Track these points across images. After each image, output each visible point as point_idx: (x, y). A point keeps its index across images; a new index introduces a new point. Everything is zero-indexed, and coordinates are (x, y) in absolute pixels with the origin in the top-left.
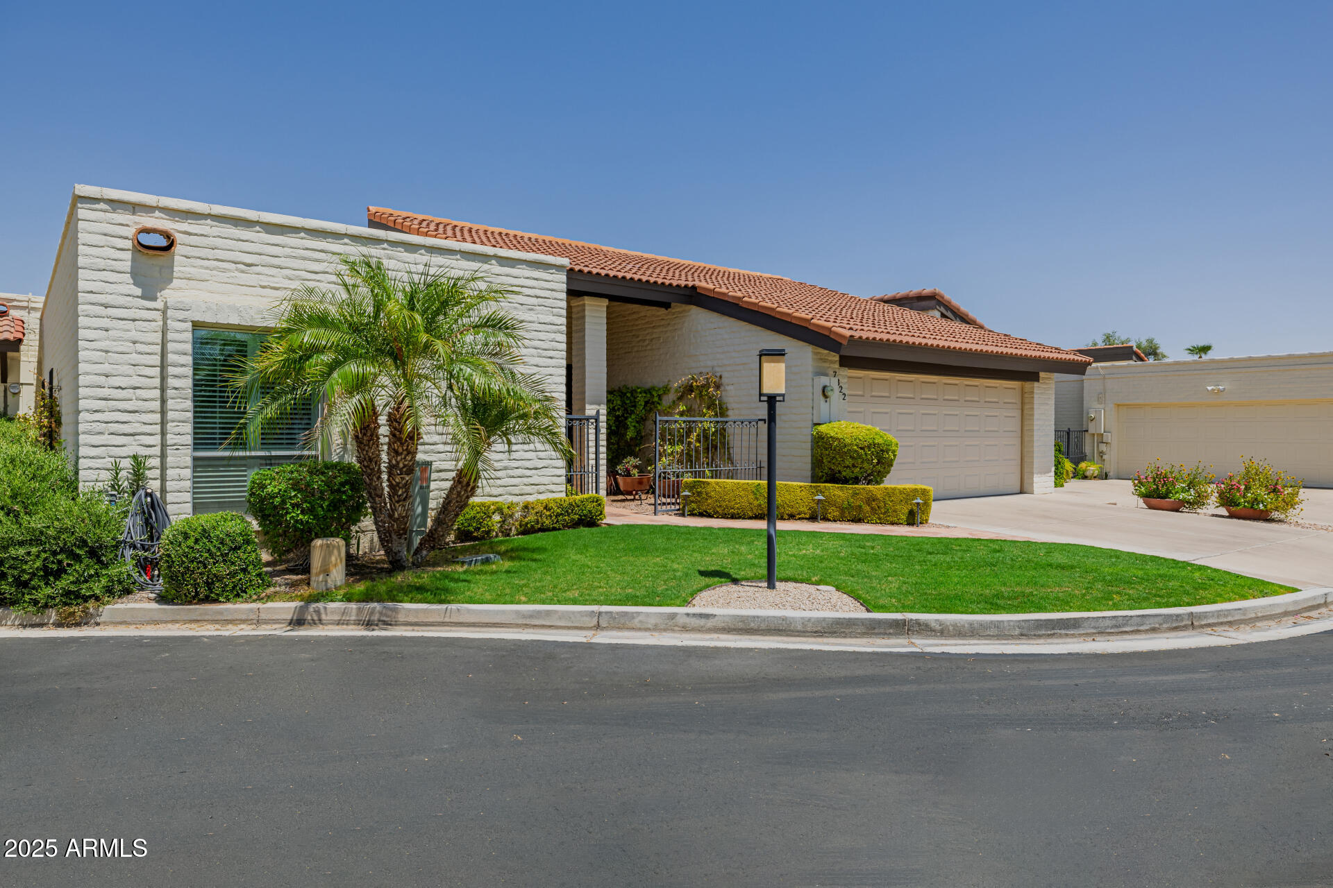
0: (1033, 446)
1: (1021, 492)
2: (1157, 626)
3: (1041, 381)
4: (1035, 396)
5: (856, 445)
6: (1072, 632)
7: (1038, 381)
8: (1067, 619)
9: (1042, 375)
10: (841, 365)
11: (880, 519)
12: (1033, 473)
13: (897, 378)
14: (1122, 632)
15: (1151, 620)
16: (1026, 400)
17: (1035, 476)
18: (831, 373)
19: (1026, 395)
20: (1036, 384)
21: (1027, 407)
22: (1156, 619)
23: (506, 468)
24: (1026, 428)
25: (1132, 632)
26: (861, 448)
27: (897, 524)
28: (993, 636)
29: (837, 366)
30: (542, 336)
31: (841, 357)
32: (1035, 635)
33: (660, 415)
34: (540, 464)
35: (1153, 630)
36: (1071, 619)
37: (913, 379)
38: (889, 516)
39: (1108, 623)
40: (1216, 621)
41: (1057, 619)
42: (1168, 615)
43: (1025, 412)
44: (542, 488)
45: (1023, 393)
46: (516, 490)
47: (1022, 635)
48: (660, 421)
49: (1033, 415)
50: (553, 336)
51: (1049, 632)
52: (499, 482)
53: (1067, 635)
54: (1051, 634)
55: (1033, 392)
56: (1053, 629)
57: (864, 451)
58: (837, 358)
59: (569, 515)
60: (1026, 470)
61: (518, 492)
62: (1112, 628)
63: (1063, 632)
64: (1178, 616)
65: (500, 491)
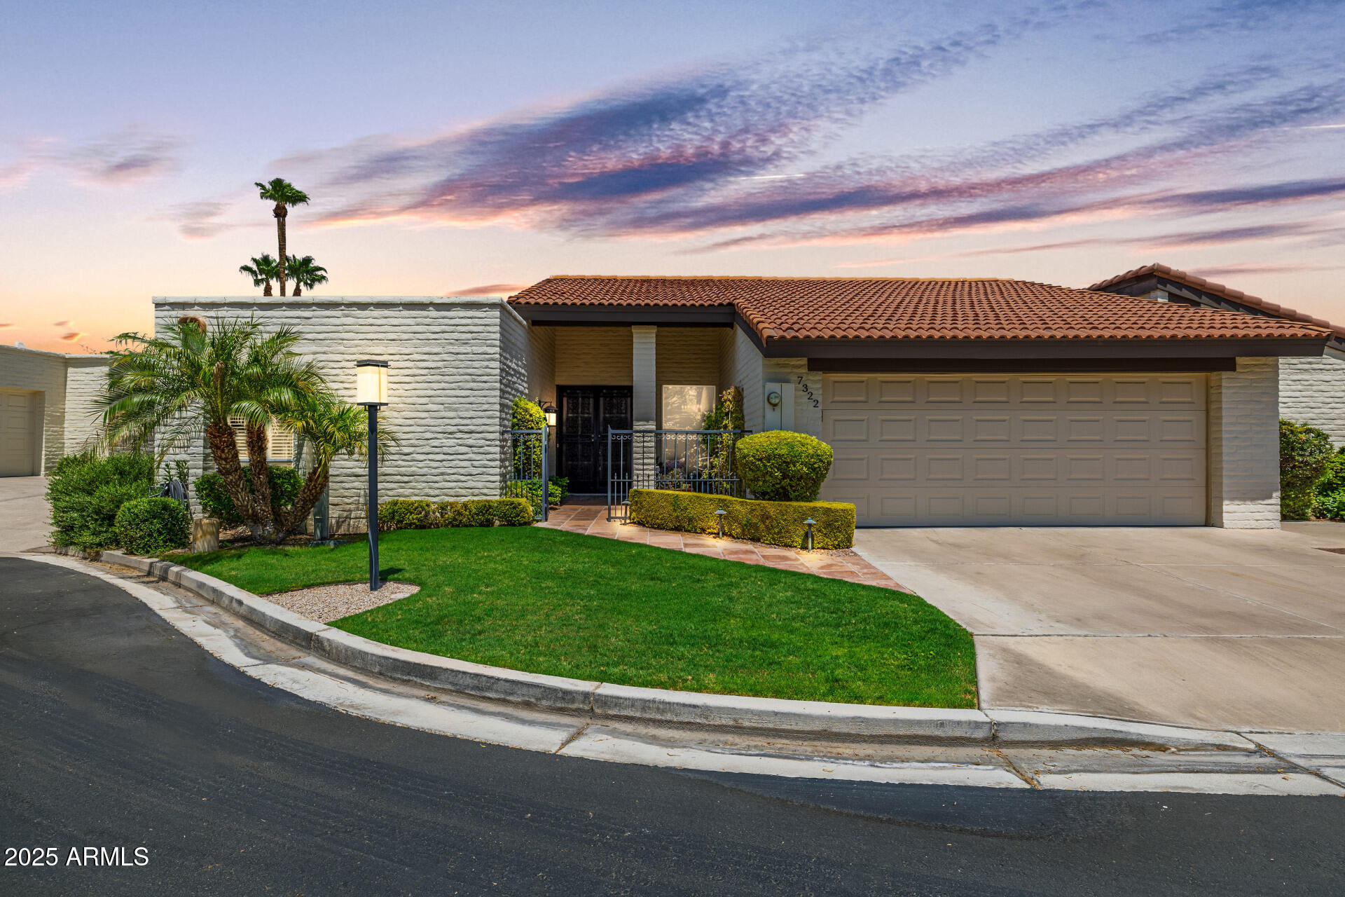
0: (1221, 461)
1: (1206, 525)
2: (533, 700)
3: (1238, 370)
4: (1224, 391)
5: (753, 456)
6: (428, 684)
7: (1234, 369)
8: (424, 665)
9: (1240, 361)
10: (809, 369)
11: (774, 539)
12: (1221, 499)
13: (928, 379)
14: (484, 698)
15: (525, 691)
16: (1213, 398)
17: (1226, 502)
18: (795, 378)
19: (1212, 391)
20: (1225, 375)
21: (1213, 406)
22: (532, 691)
23: (442, 474)
24: (1213, 436)
25: (499, 700)
26: (760, 460)
27: (790, 546)
28: (358, 668)
29: (804, 370)
30: (476, 364)
31: (809, 360)
32: (391, 677)
33: (613, 428)
34: (475, 471)
35: (527, 705)
36: (427, 666)
37: (960, 379)
38: (783, 537)
39: (469, 681)
40: (638, 715)
41: (415, 664)
42: (549, 689)
43: (1212, 414)
44: (476, 491)
45: (1208, 387)
46: (452, 492)
47: (381, 674)
48: (613, 434)
49: (1220, 418)
50: (486, 363)
51: (405, 678)
52: (436, 485)
53: (422, 685)
54: (406, 680)
55: (1220, 386)
56: (409, 674)
57: (762, 462)
58: (804, 361)
59: (483, 515)
60: (1214, 494)
61: (453, 494)
62: (473, 689)
63: (419, 680)
64: (566, 693)
65: (437, 492)
